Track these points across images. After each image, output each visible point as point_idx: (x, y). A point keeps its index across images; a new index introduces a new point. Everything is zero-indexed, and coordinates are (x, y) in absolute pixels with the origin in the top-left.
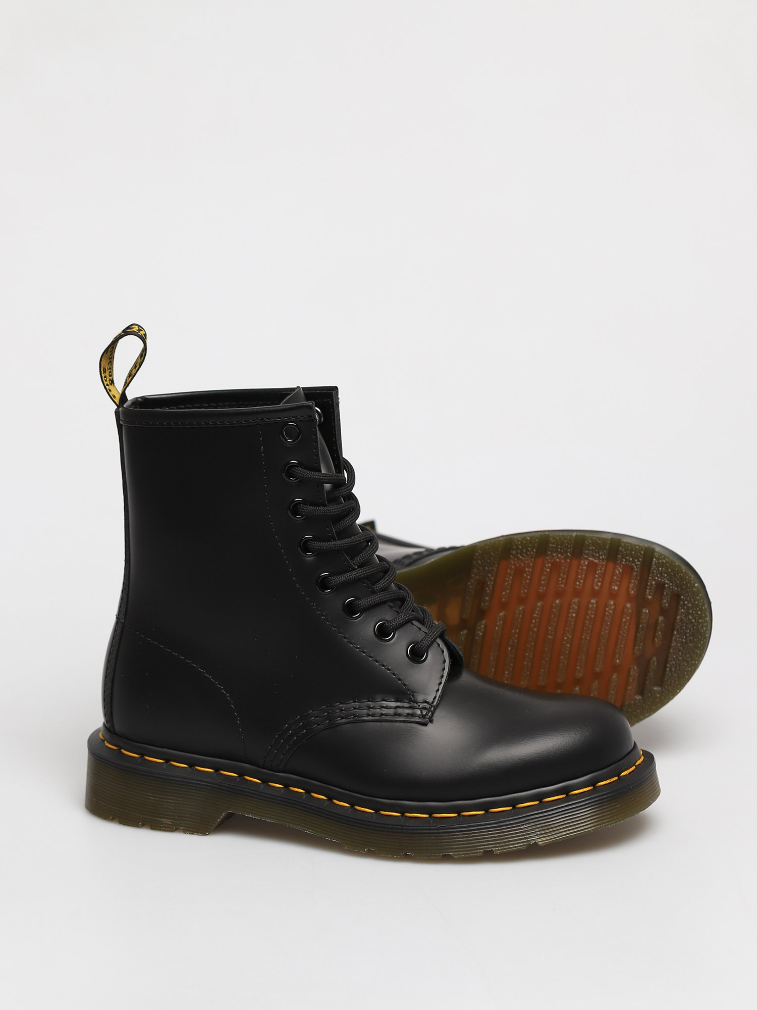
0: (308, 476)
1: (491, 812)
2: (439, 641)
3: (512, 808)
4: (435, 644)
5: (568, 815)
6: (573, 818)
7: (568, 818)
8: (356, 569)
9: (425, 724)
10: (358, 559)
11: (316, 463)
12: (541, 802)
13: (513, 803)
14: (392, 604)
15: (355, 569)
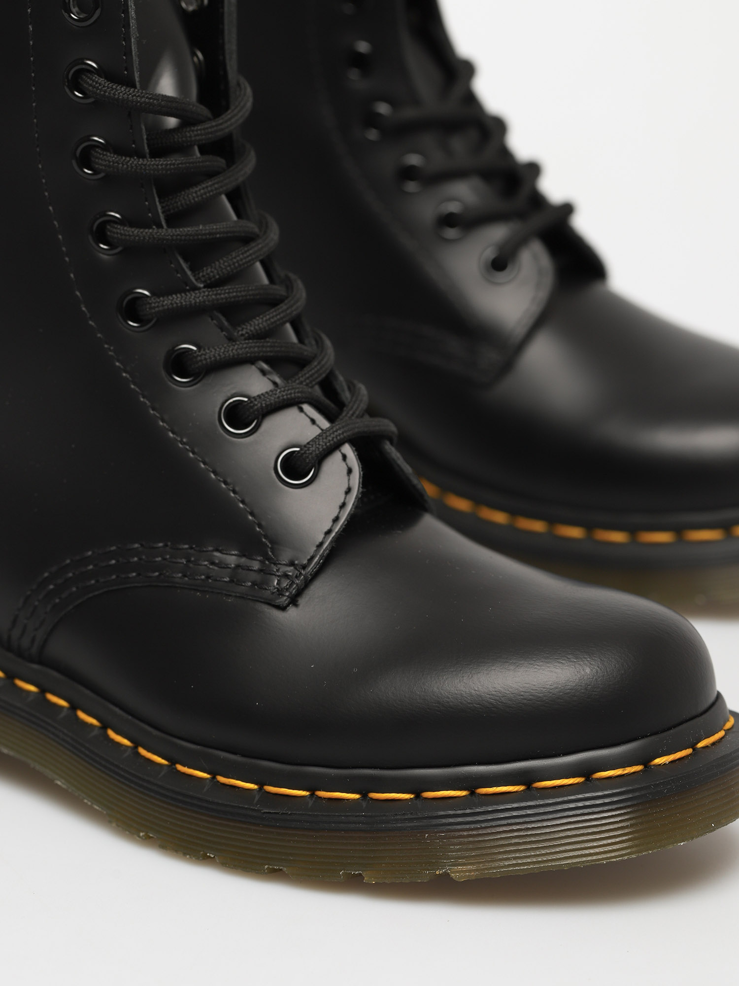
0: (114, 94)
1: (372, 799)
2: (347, 449)
3: (412, 796)
4: (337, 456)
5: (518, 827)
6: (527, 835)
7: (516, 834)
8: (199, 289)
9: (283, 608)
10: (212, 271)
11: (126, 69)
12: (472, 793)
13: (417, 788)
14: (265, 366)
15: (195, 289)
